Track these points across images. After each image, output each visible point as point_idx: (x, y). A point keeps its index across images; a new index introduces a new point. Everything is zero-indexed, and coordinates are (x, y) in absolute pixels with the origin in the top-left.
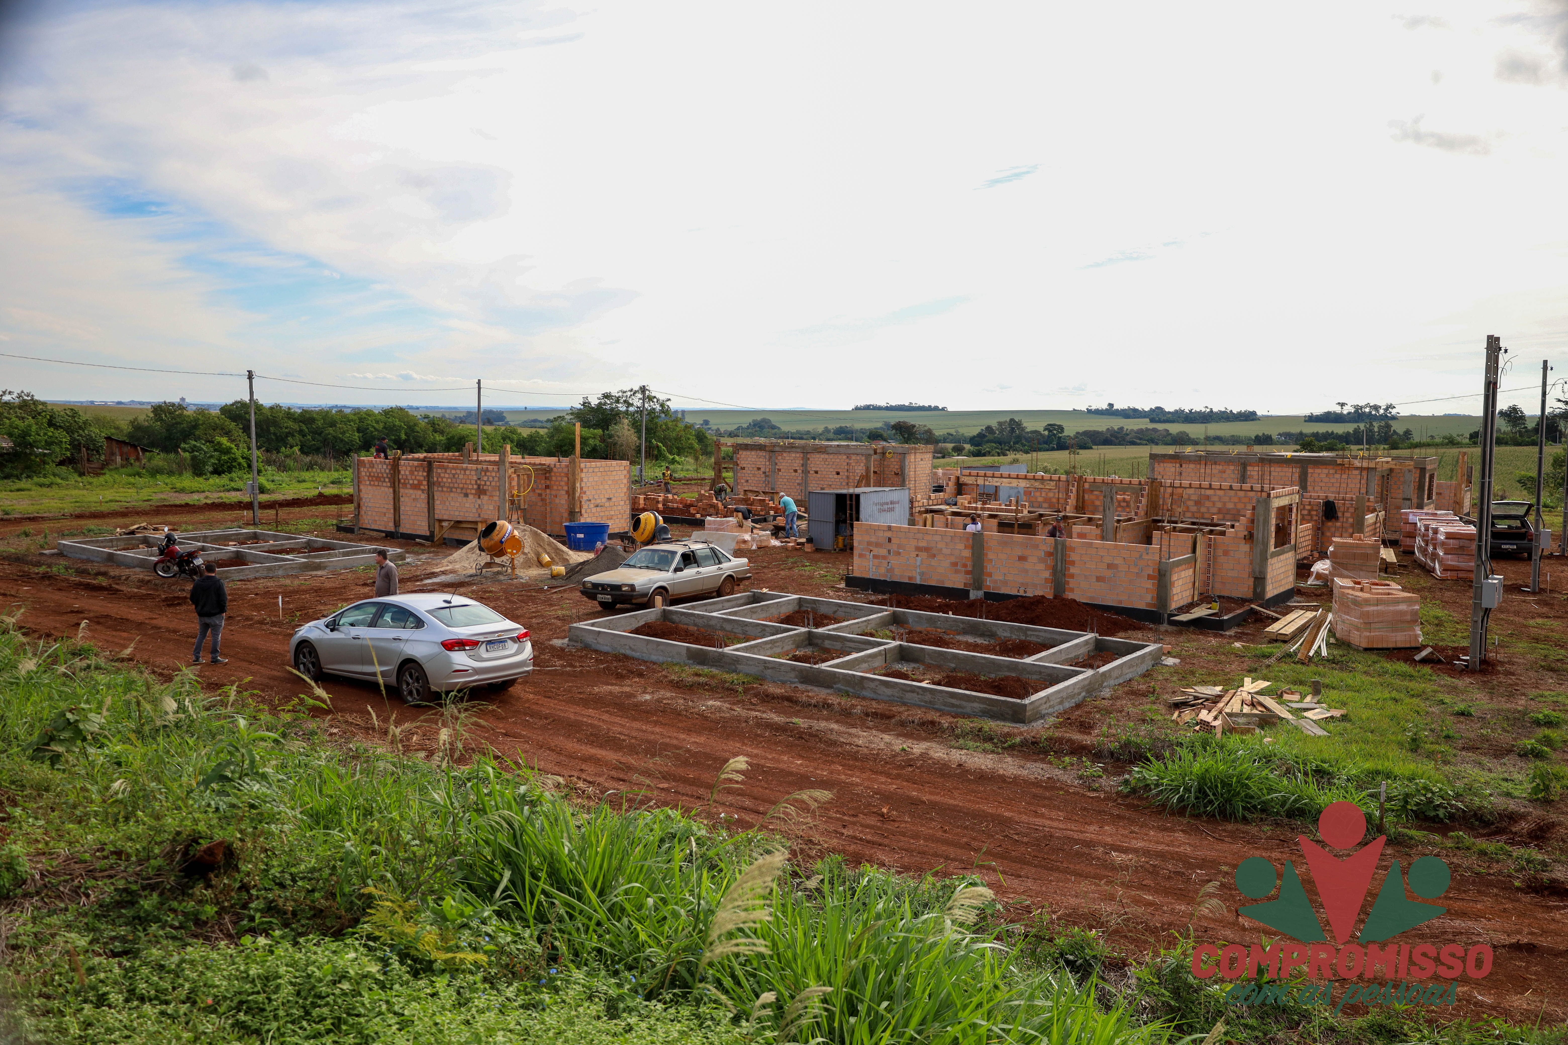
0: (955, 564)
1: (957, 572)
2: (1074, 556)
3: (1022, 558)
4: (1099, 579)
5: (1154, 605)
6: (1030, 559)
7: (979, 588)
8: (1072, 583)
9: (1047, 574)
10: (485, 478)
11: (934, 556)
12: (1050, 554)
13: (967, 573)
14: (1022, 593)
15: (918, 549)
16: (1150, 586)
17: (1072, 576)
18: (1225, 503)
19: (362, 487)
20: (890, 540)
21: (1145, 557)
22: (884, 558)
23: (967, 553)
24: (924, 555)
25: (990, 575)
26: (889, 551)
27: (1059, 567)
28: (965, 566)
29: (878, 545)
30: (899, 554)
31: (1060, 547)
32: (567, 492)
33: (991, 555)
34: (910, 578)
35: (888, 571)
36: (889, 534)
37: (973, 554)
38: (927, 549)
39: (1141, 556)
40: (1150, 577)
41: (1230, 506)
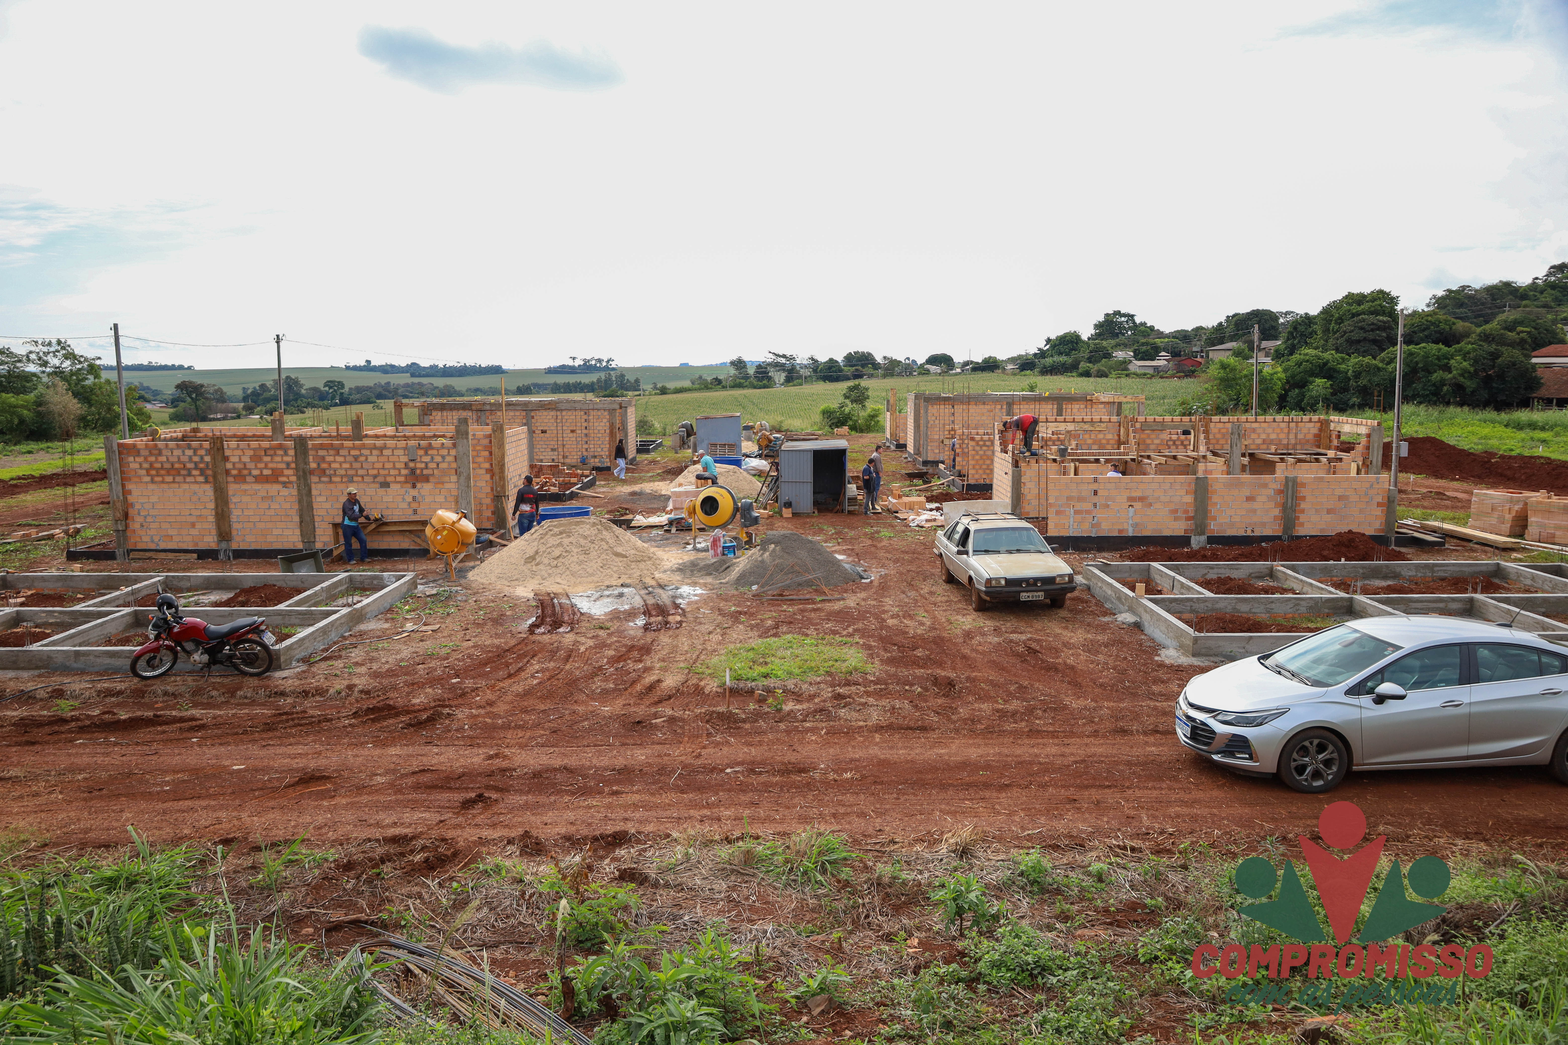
0: (1176, 511)
1: (1176, 519)
2: (1303, 492)
3: (1249, 499)
4: (1329, 511)
5: (1382, 530)
6: (1260, 499)
7: (1202, 533)
8: (1303, 518)
9: (1277, 512)
10: (427, 459)
11: (1151, 505)
12: (1280, 492)
13: (1188, 519)
14: (1249, 533)
15: (1131, 499)
16: (1379, 513)
17: (1303, 511)
18: (1268, 435)
19: (130, 486)
20: (1096, 493)
21: (1376, 486)
22: (1088, 512)
23: (1189, 499)
24: (1138, 505)
25: (1215, 519)
26: (1095, 505)
27: (1289, 504)
28: (1186, 512)
29: (1080, 499)
30: (1108, 506)
31: (1290, 484)
32: (490, 471)
33: (1215, 499)
34: (1120, 531)
35: (1093, 526)
36: (1095, 486)
37: (1195, 499)
38: (1141, 499)
39: (1372, 486)
40: (1379, 504)
41: (1273, 436)
